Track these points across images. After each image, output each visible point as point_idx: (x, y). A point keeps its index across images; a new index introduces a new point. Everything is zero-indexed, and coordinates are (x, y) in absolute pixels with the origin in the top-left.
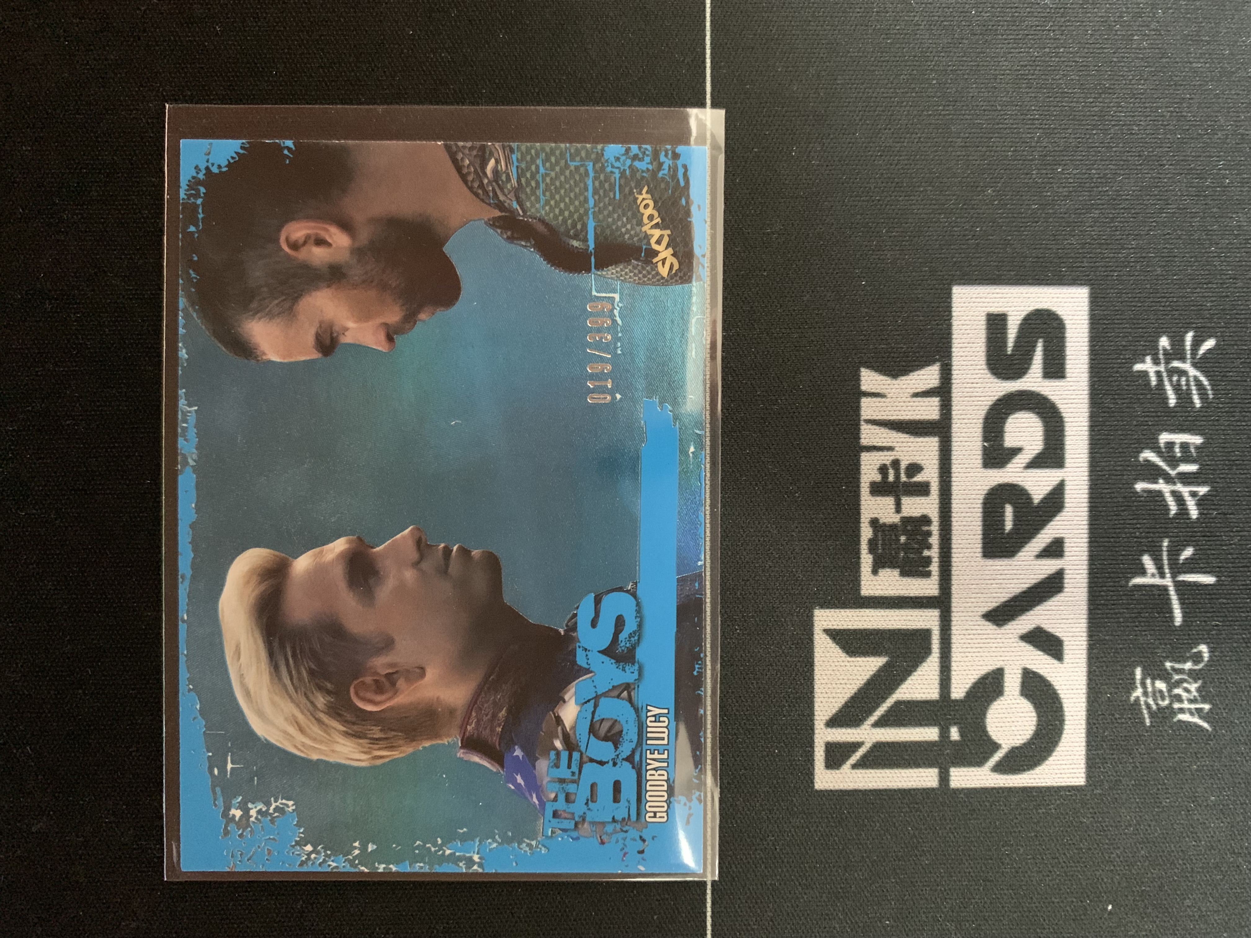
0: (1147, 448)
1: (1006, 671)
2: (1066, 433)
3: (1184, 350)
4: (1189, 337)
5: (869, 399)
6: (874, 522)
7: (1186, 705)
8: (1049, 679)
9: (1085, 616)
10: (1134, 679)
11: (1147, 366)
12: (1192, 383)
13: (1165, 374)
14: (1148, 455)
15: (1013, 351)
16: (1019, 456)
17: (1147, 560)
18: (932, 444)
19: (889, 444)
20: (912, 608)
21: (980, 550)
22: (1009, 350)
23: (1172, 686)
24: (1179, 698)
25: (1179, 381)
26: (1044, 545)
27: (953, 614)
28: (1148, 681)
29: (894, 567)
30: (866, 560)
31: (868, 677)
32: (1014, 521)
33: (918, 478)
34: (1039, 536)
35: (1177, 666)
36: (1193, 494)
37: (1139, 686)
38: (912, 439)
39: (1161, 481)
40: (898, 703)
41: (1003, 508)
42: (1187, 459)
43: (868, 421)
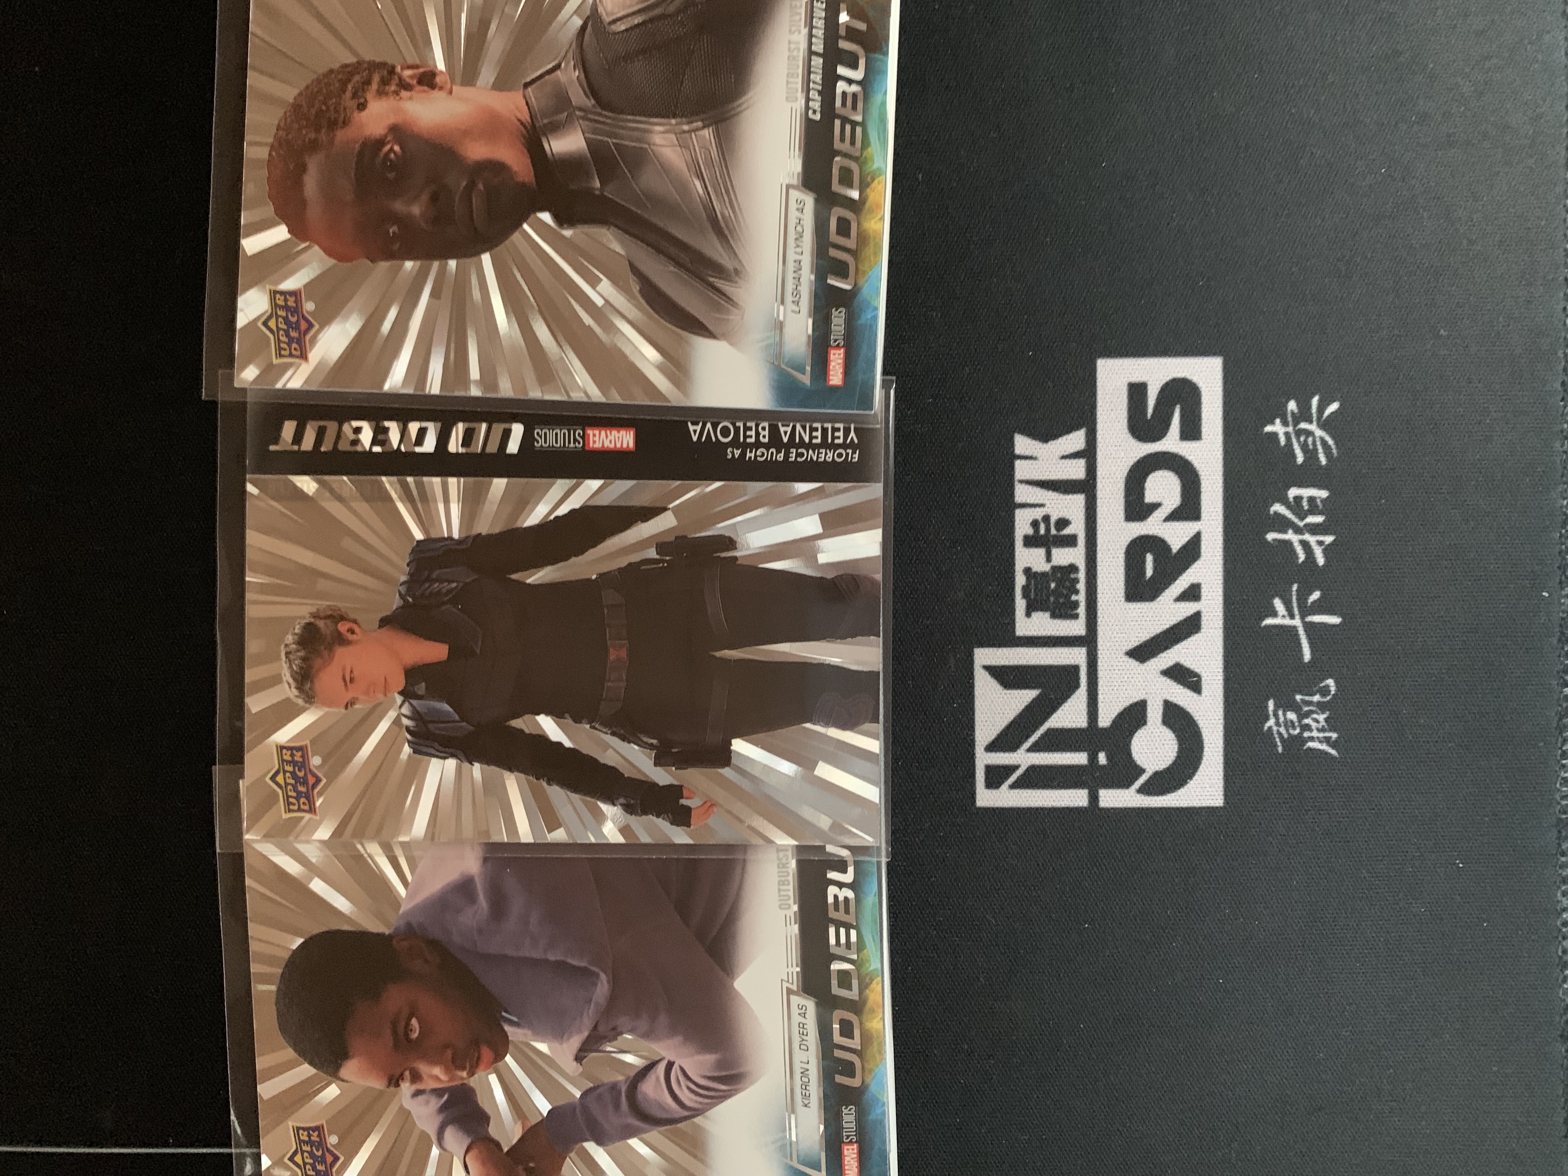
0: (1278, 501)
1: (1149, 703)
2: (1202, 490)
3: (1311, 414)
4: (1315, 401)
5: (1023, 461)
6: (1027, 571)
7: (1315, 734)
8: (1189, 710)
9: (1221, 654)
10: (1267, 711)
11: (1277, 428)
12: (1318, 443)
13: (1293, 436)
14: (1278, 508)
15: (1152, 416)
16: (1159, 510)
17: (1278, 604)
18: (1079, 500)
19: (1041, 502)
20: (1062, 646)
21: (1123, 594)
22: (1149, 416)
23: (1302, 716)
24: (1308, 728)
25: (1306, 441)
26: (1182, 590)
27: (1099, 652)
28: (1280, 713)
29: (1046, 611)
30: (1020, 604)
31: (1023, 707)
32: (1155, 569)
33: (1067, 531)
34: (1177, 582)
35: (1307, 698)
36: (1320, 543)
37: (1271, 716)
38: (1062, 496)
39: (1290, 531)
40: (1050, 731)
41: (1145, 557)
42: (1313, 510)
43: (1021, 482)
